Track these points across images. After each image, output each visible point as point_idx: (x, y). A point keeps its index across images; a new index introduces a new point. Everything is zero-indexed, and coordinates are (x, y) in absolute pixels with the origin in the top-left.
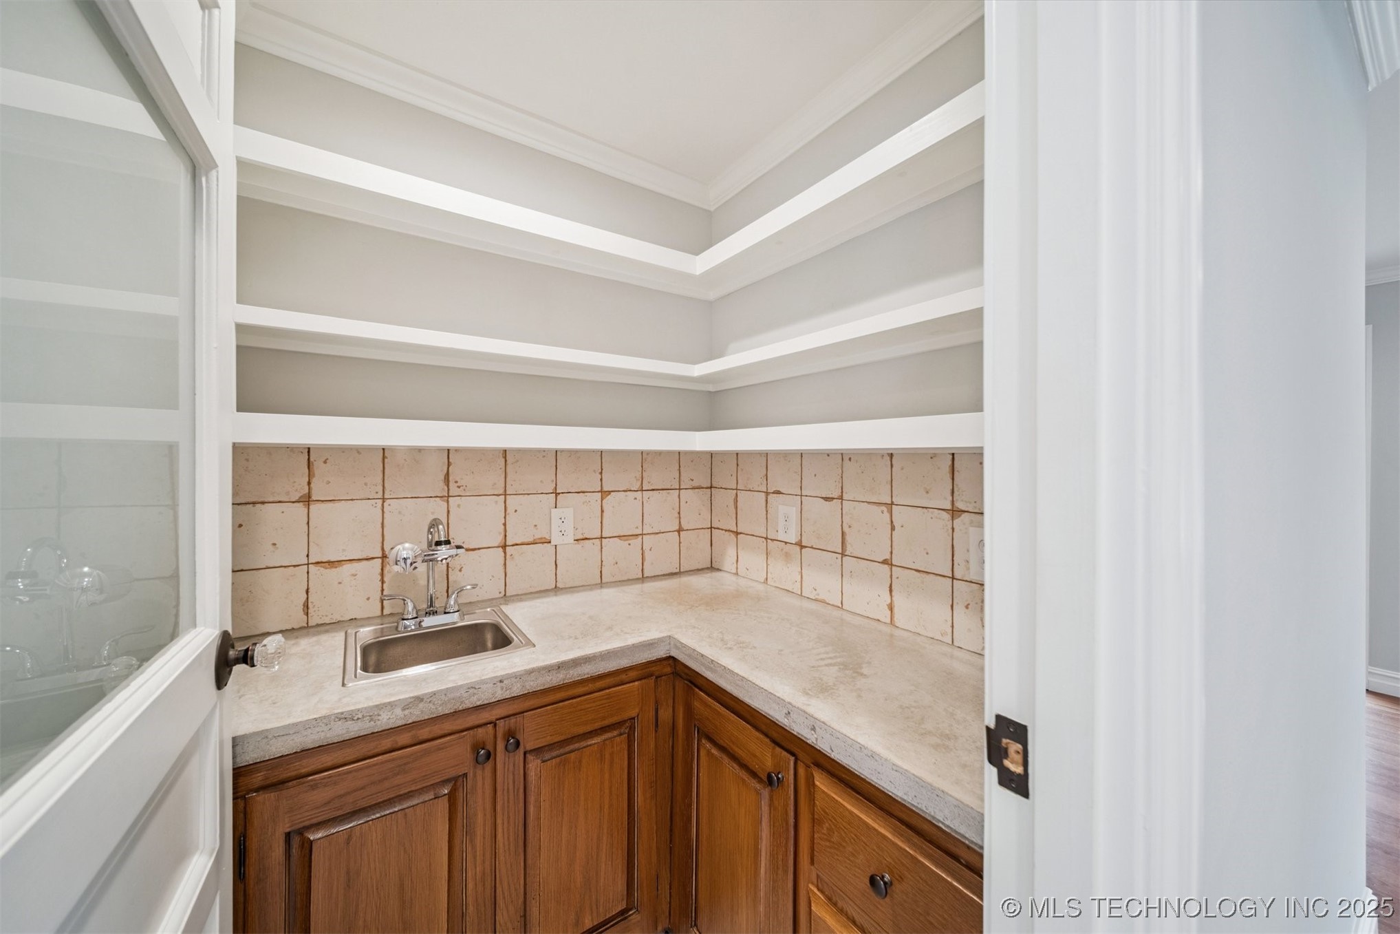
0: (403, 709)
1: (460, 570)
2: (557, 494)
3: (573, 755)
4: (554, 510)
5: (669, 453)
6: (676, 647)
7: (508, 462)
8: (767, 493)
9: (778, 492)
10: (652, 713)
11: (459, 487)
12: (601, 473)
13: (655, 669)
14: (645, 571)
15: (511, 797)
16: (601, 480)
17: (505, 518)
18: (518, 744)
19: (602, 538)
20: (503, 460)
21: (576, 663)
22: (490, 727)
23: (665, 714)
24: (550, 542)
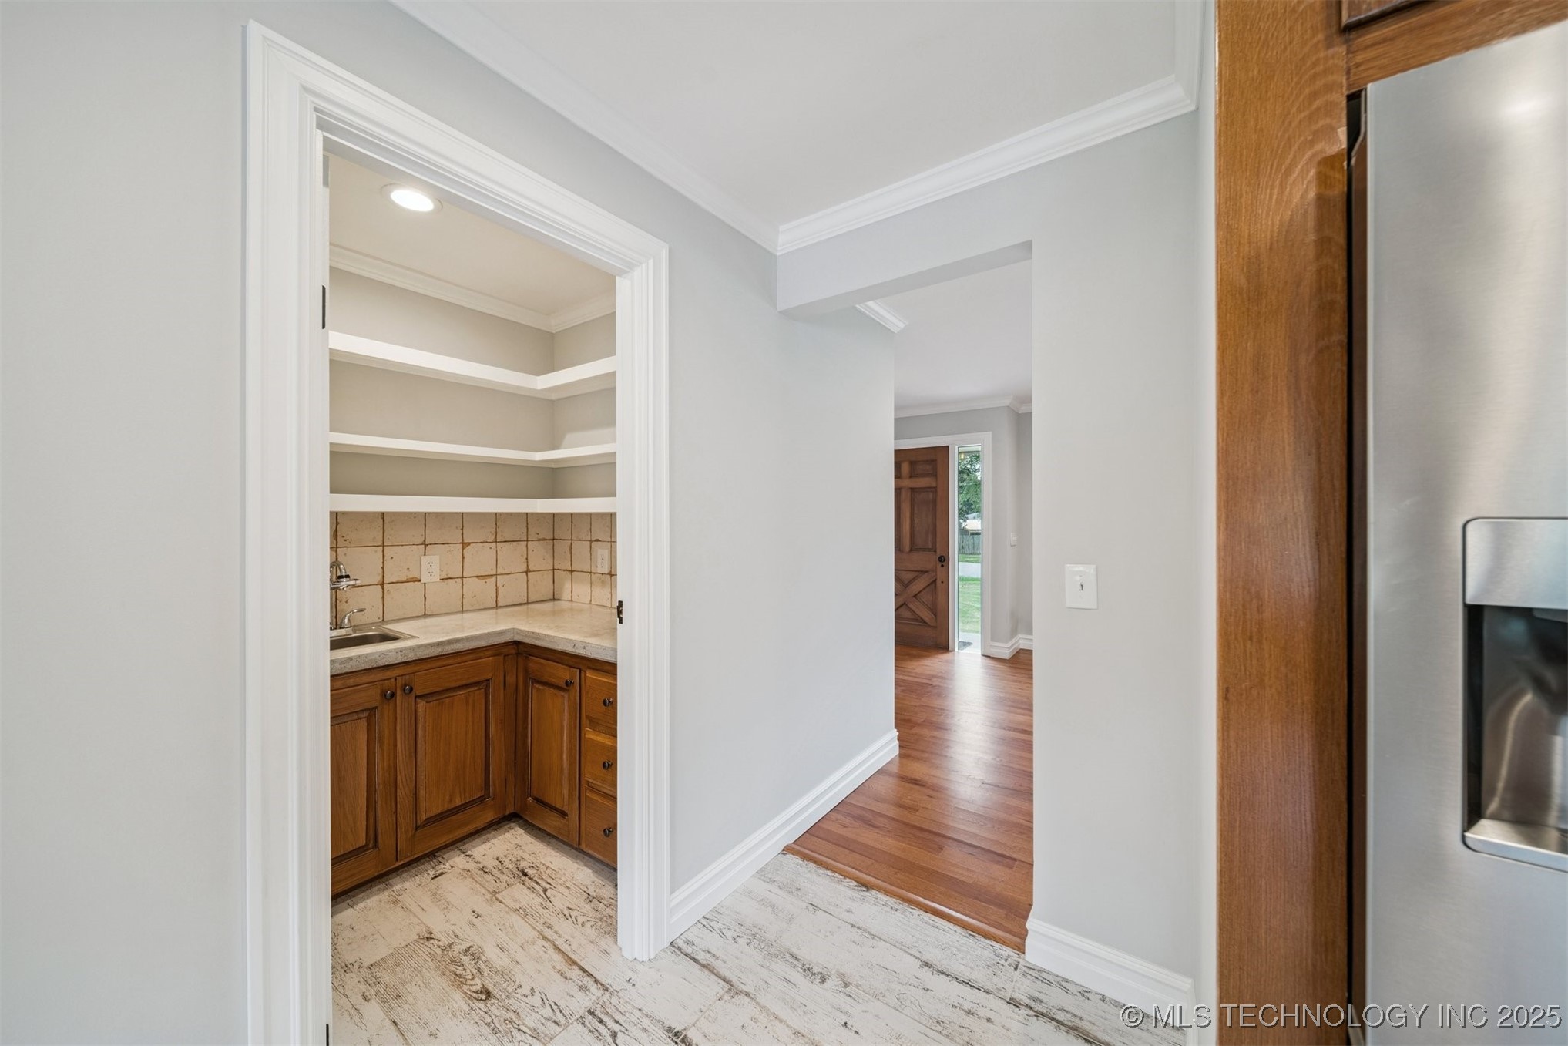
0: (340, 664)
1: (346, 602)
2: (426, 545)
3: (447, 699)
4: (423, 557)
5: (519, 514)
6: (518, 634)
7: (386, 521)
8: (591, 542)
9: (598, 540)
10: (502, 678)
11: (345, 540)
12: (462, 529)
13: (505, 650)
14: (499, 602)
15: (407, 723)
16: (462, 534)
17: (383, 563)
18: (411, 689)
19: (463, 577)
20: (382, 520)
21: (450, 642)
22: (393, 680)
23: (511, 679)
24: (420, 581)
